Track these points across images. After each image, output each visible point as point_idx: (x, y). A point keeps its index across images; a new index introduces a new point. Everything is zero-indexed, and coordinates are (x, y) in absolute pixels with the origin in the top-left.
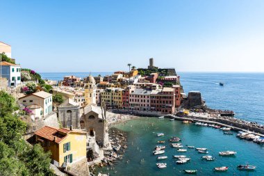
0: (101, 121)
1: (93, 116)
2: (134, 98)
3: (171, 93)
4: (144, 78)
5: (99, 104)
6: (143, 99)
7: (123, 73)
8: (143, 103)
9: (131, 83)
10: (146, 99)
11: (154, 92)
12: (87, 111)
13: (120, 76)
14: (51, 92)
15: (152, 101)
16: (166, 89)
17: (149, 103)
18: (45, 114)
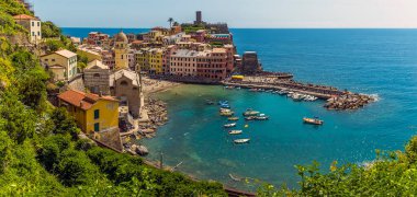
0: (135, 88)
1: (125, 82)
2: (177, 62)
3: (221, 54)
4: (189, 36)
5: (133, 68)
6: (188, 62)
7: (162, 30)
8: (188, 68)
9: (173, 42)
10: (192, 62)
11: (202, 54)
12: (117, 75)
13: (158, 34)
14: (75, 51)
15: (198, 65)
16: (217, 50)
17: (195, 68)
18: (70, 77)
